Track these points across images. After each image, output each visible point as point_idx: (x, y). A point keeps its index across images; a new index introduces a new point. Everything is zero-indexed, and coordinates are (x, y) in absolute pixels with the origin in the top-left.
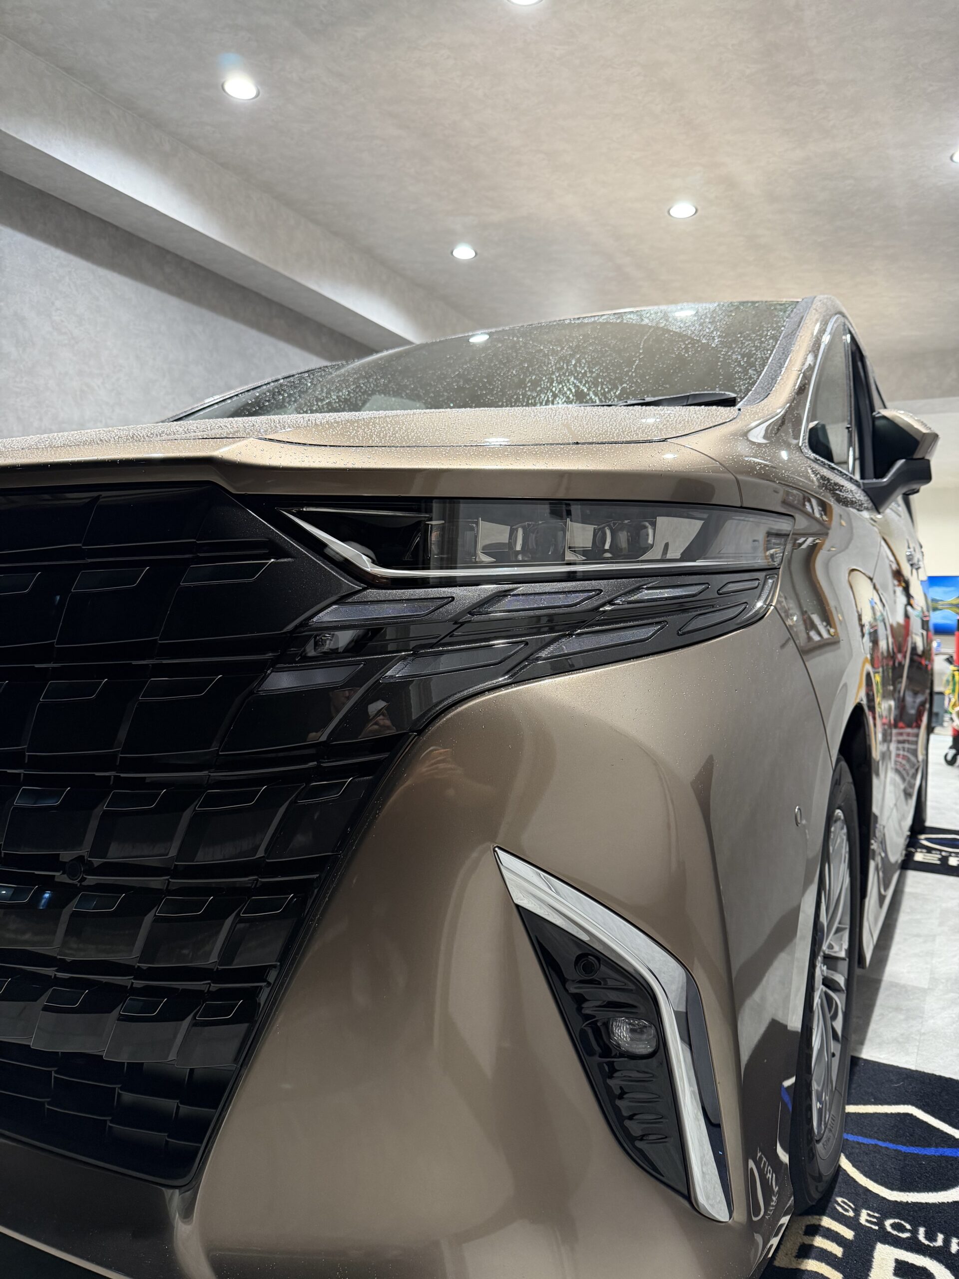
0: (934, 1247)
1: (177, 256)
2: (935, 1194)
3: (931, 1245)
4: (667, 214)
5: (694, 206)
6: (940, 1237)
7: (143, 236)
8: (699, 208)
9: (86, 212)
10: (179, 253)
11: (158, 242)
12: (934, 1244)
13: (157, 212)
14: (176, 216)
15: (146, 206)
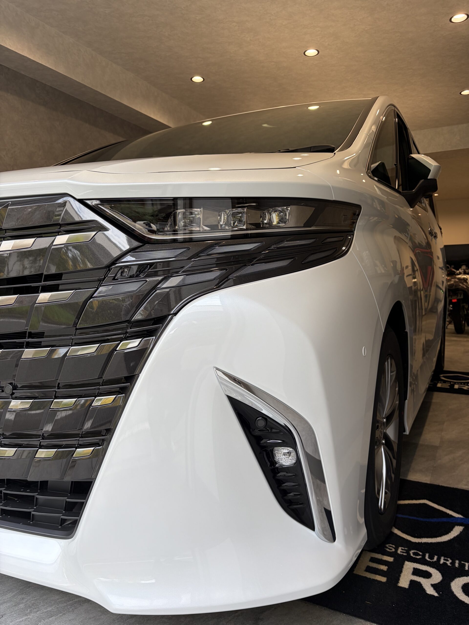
2: (435, 539)
4: (303, 54)
5: (316, 50)
6: (436, 558)
8: (319, 51)
10: (43, 81)
11: (31, 76)
12: (432, 560)
13: (30, 59)
14: (40, 63)
15: (24, 56)
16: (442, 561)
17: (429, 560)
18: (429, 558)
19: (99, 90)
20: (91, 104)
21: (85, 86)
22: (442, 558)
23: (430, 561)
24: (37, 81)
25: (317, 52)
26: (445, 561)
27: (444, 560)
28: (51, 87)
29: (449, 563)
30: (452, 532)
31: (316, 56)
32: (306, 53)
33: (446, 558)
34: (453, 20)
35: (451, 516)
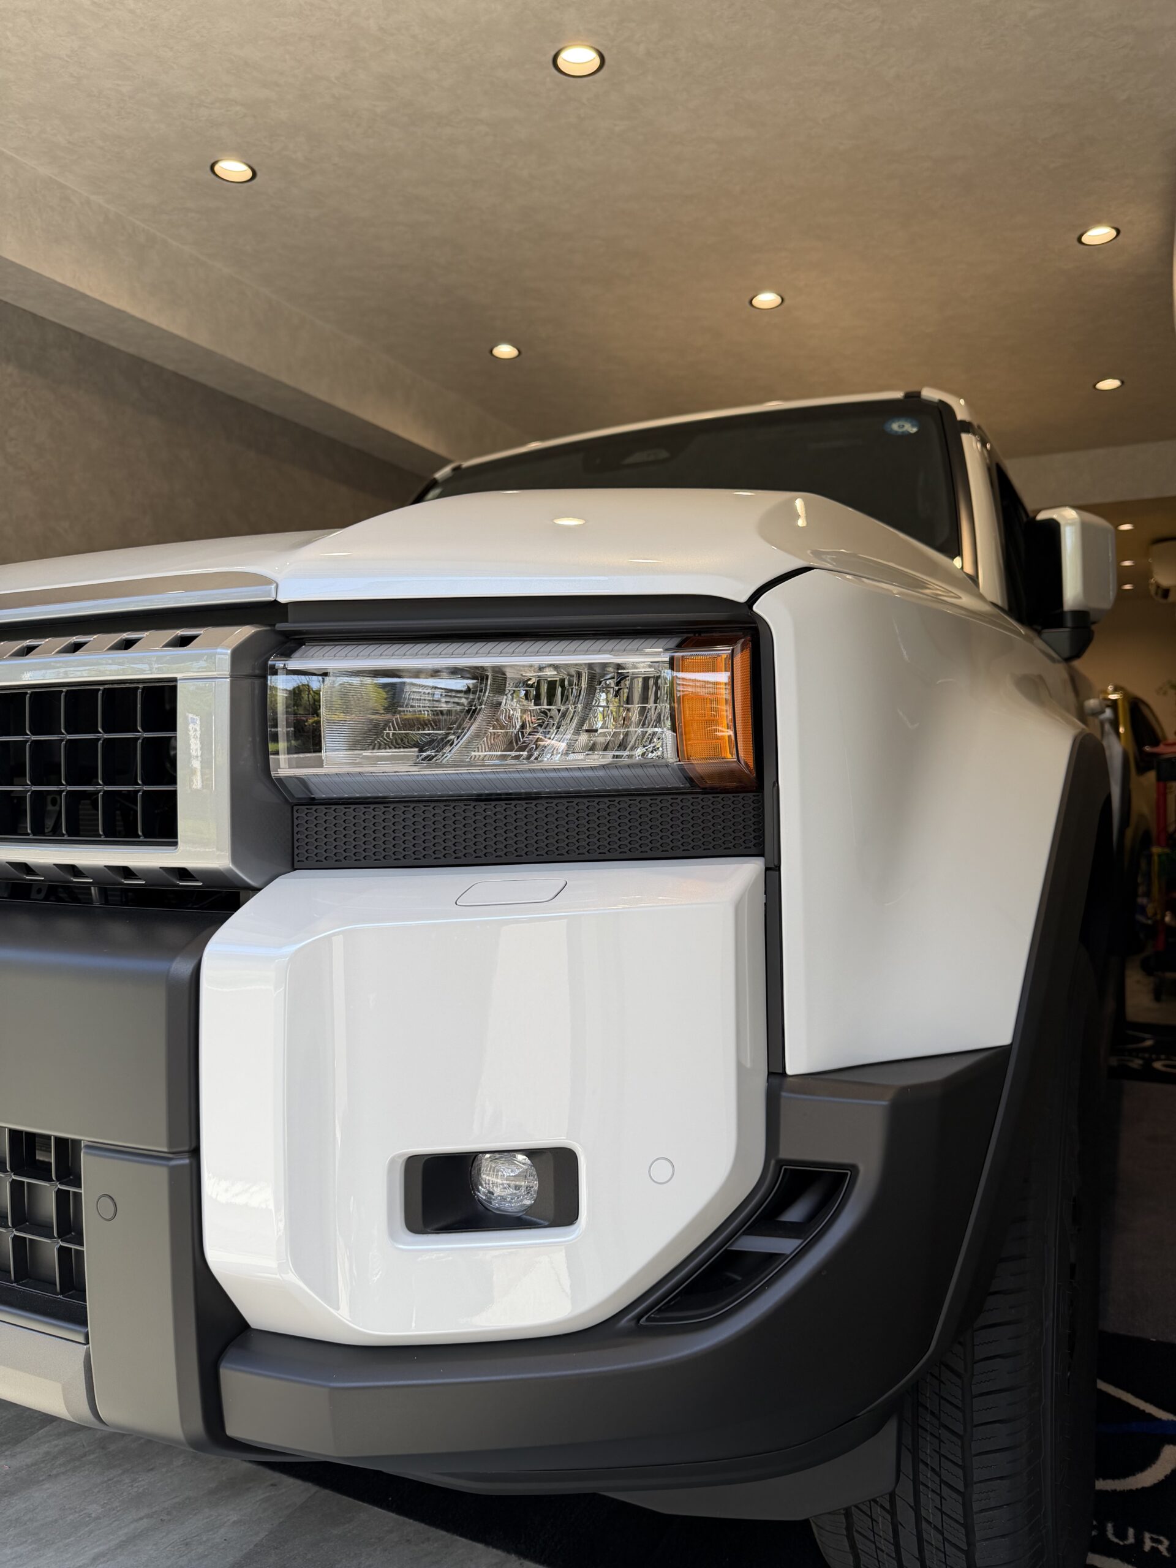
0: (1125, 1546)
1: (154, 366)
2: (1122, 1481)
3: (1121, 1543)
4: (747, 304)
5: (778, 295)
6: (1131, 1532)
7: (113, 344)
8: (785, 297)
9: (43, 319)
10: (158, 362)
11: (132, 350)
12: (1126, 1542)
13: (132, 317)
14: (155, 321)
15: (119, 311)
16: (1148, 1545)
17: (1116, 1540)
18: (1116, 1535)
19: (285, 379)
20: (263, 406)
21: (252, 371)
22: (1147, 1536)
23: (1118, 1544)
24: (144, 361)
25: (779, 300)
26: (1154, 1545)
27: (1153, 1540)
28: (175, 374)
29: (1163, 1548)
30: (1159, 1462)
31: (778, 308)
32: (754, 302)
33: (1155, 1536)
34: (1084, 239)
35: (1151, 1417)
